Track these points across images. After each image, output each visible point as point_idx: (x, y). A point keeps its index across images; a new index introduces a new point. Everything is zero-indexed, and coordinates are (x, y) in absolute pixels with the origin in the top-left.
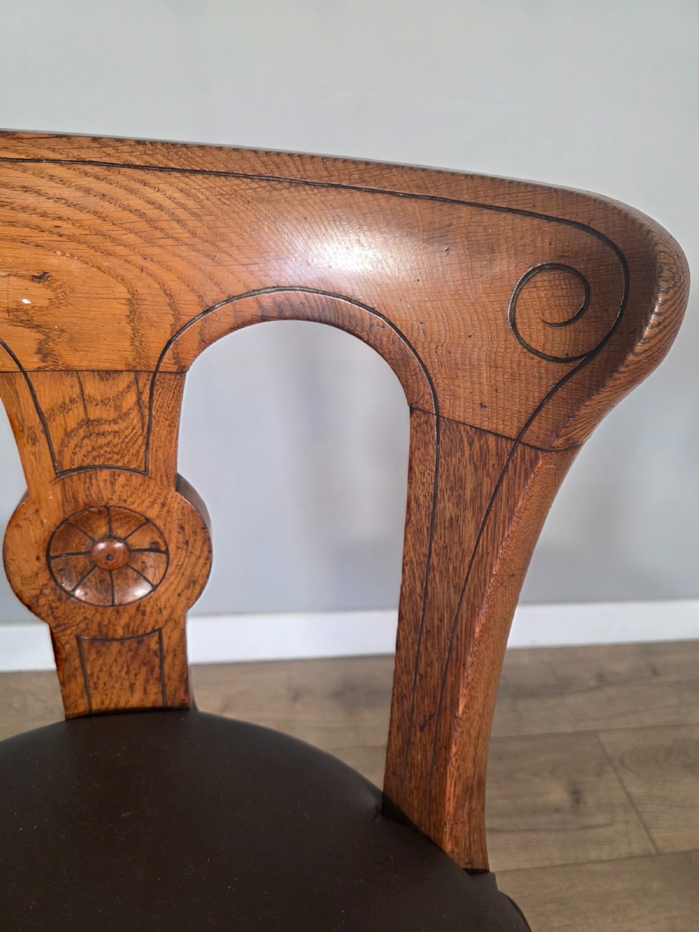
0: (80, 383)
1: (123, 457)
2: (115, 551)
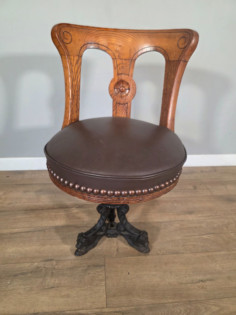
0: (122, 61)
1: (126, 73)
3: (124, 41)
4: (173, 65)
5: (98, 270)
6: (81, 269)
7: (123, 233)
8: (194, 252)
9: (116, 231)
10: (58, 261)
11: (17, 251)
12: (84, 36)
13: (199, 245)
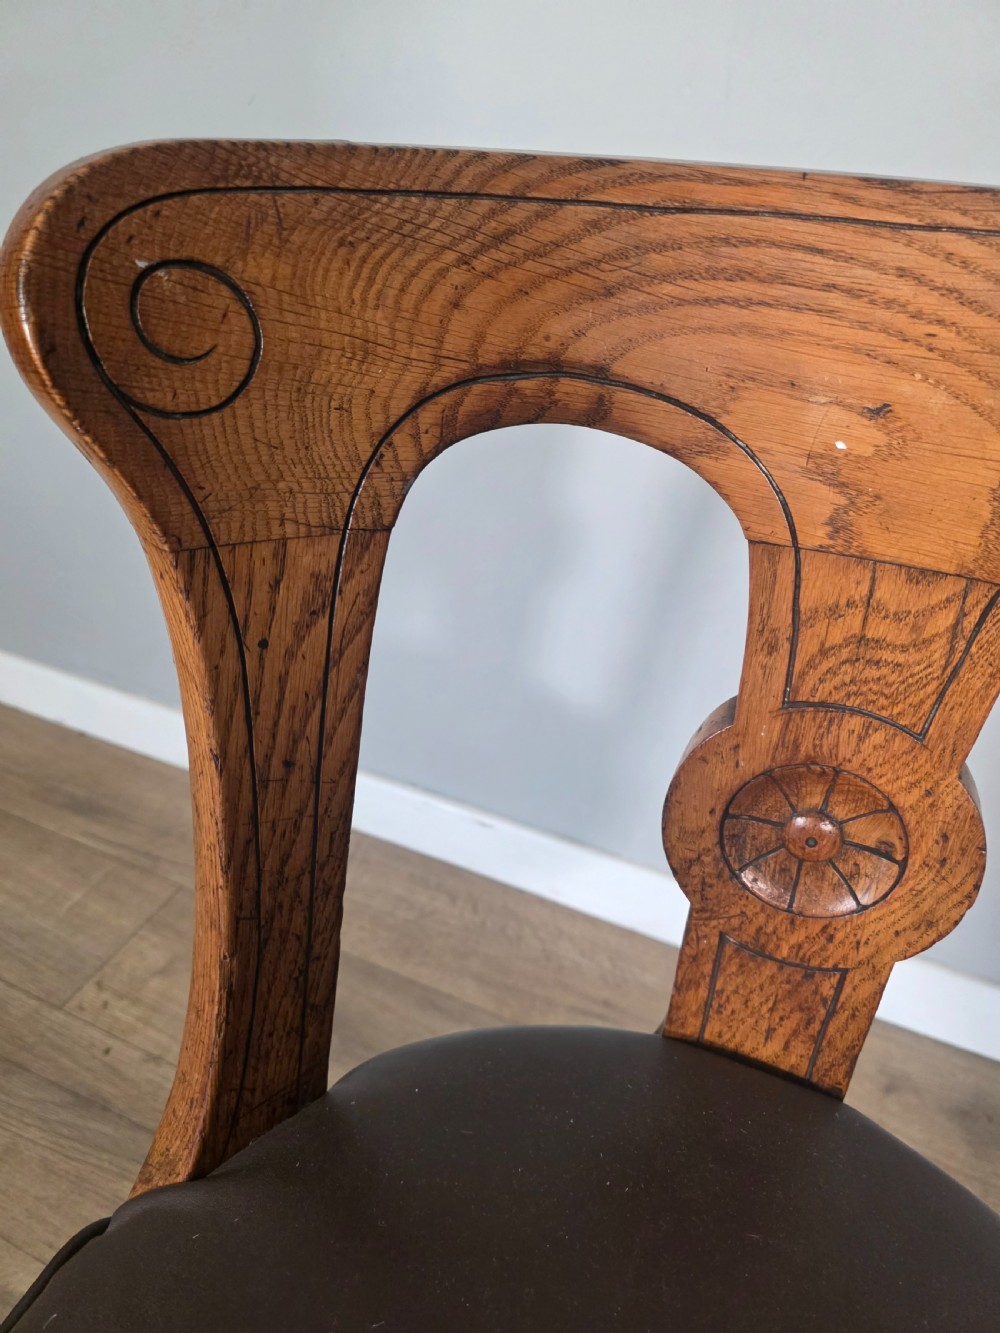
0: (873, 579)
1: (894, 704)
2: (822, 834)
3: (945, 355)
12: (431, 287)
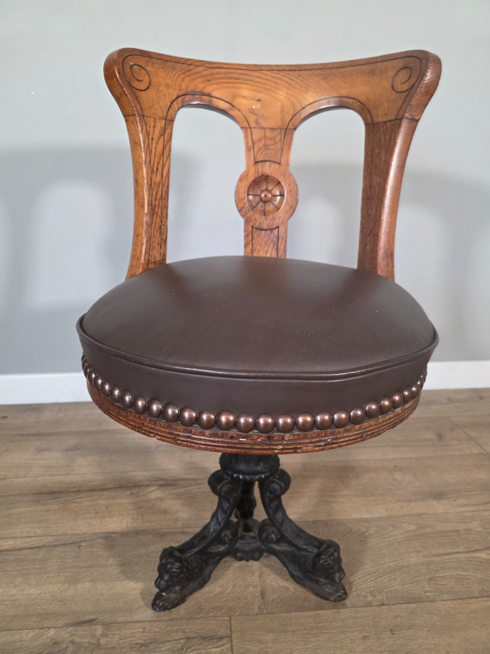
0: (265, 132)
1: (274, 158)
3: (268, 89)
4: (383, 131)
5: (213, 650)
6: (168, 646)
7: (276, 547)
8: (461, 597)
9: (257, 542)
10: (107, 625)
11: (6, 598)
12: (178, 77)
13: (472, 578)
